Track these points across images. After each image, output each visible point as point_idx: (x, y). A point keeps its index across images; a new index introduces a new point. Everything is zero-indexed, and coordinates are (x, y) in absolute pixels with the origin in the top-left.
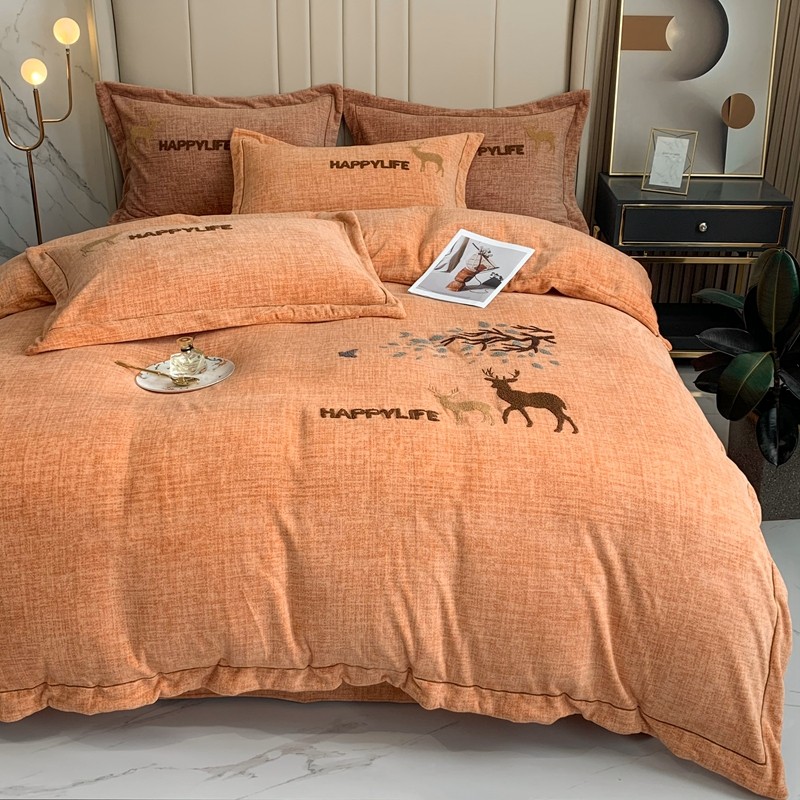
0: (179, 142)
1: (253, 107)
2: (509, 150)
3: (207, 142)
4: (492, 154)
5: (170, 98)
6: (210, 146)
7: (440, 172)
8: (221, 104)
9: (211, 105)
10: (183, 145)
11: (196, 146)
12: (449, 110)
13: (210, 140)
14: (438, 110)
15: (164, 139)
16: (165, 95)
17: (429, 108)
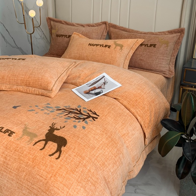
0: (61, 35)
1: (84, 27)
2: (151, 45)
3: (67, 35)
4: (145, 46)
5: (64, 23)
6: (67, 37)
7: (121, 50)
8: (76, 25)
9: (74, 25)
10: (61, 36)
11: (64, 36)
12: (140, 31)
13: (68, 35)
14: (136, 31)
15: (58, 34)
16: (63, 22)
17: (133, 30)
